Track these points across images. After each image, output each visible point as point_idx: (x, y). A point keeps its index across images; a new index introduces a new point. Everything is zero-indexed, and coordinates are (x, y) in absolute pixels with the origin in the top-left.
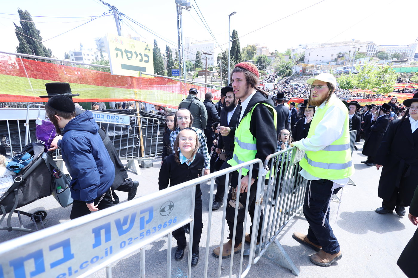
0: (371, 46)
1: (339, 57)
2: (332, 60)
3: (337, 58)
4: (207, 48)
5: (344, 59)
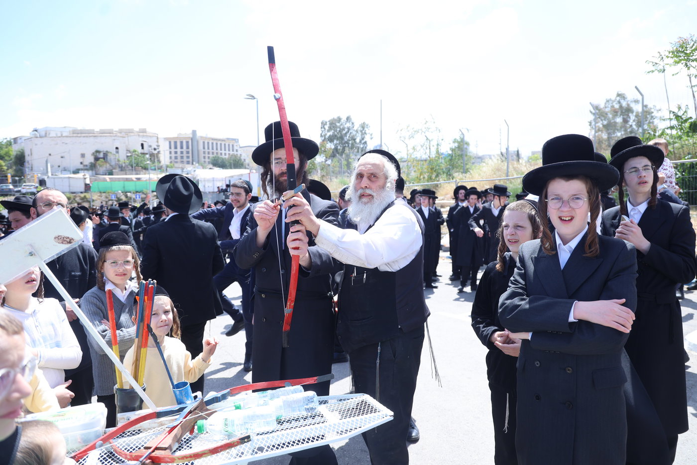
2: (84, 165)
3: (92, 160)
5: (108, 165)
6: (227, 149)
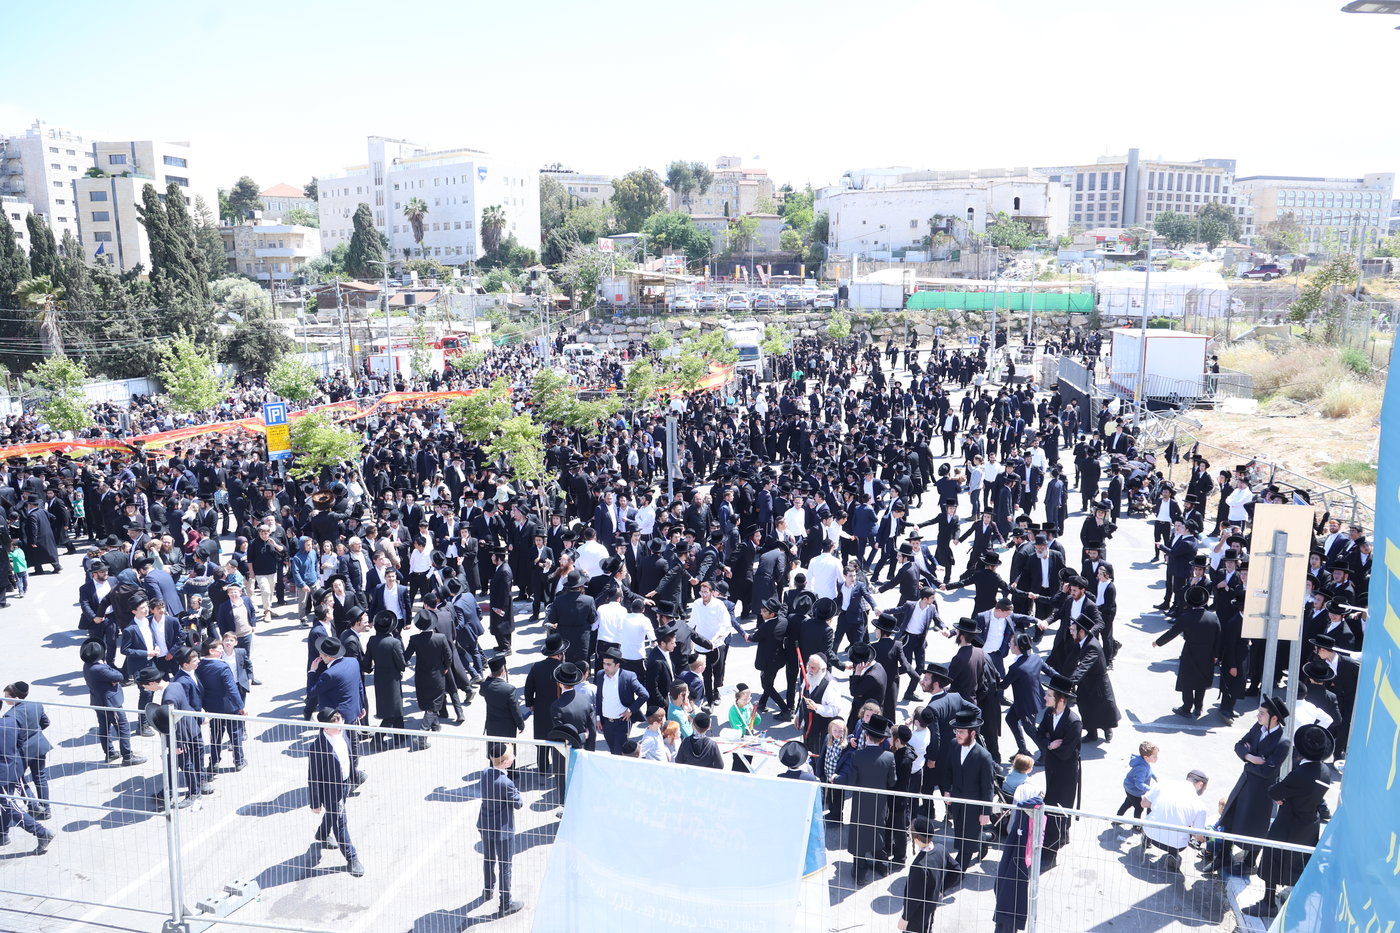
0: (1208, 178)
2: (914, 242)
3: (928, 233)
4: (451, 181)
5: (953, 242)
6: (1203, 187)
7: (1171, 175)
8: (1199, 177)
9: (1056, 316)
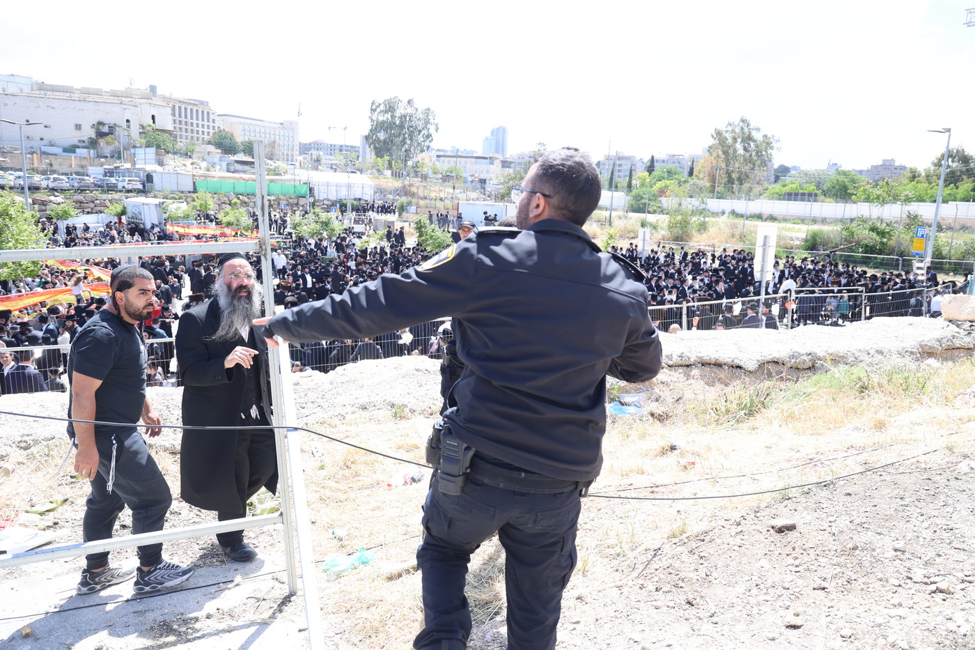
1: (101, 135)
3: (94, 136)
5: (117, 144)
6: (206, 119)
7: (180, 108)
8: (197, 111)
9: (291, 198)
